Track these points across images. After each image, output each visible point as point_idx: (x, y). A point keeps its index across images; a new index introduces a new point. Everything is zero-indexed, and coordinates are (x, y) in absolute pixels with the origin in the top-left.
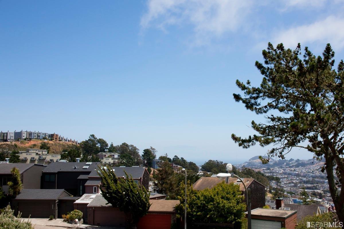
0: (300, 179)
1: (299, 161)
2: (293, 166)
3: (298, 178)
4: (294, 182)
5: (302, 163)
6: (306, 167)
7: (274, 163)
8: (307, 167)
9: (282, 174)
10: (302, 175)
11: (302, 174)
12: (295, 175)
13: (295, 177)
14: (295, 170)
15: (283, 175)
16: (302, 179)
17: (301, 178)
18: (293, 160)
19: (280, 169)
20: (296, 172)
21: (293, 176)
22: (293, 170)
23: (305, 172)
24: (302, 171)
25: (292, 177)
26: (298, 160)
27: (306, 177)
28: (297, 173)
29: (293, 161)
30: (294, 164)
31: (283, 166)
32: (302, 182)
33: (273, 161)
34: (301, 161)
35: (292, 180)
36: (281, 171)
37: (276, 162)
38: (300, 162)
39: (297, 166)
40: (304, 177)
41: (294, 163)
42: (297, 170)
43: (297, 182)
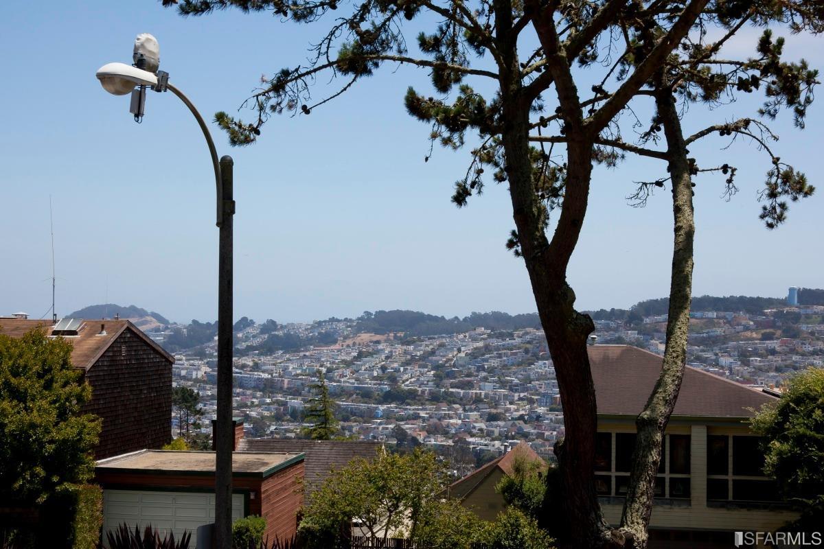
0: (278, 402)
1: (276, 329)
2: (250, 348)
3: (268, 400)
4: (253, 414)
5: (288, 336)
6: (302, 354)
7: (170, 336)
8: (307, 354)
9: (204, 382)
10: (286, 386)
11: (286, 381)
12: (256, 388)
13: (259, 394)
14: (256, 367)
15: (208, 387)
16: (284, 404)
17: (280, 397)
18: (252, 322)
19: (196, 362)
20: (264, 372)
21: (249, 389)
22: (251, 364)
23: (299, 372)
24: (285, 369)
25: (244, 394)
26: (271, 326)
27: (300, 394)
28: (265, 376)
29: (250, 330)
30: (255, 342)
31: (208, 351)
32: (285, 415)
33: (167, 328)
34: (282, 327)
35: (246, 406)
36: (198, 369)
37: (177, 332)
38: (280, 333)
39: (268, 348)
40: (295, 392)
41: (254, 337)
42: (264, 364)
43: (266, 413)
